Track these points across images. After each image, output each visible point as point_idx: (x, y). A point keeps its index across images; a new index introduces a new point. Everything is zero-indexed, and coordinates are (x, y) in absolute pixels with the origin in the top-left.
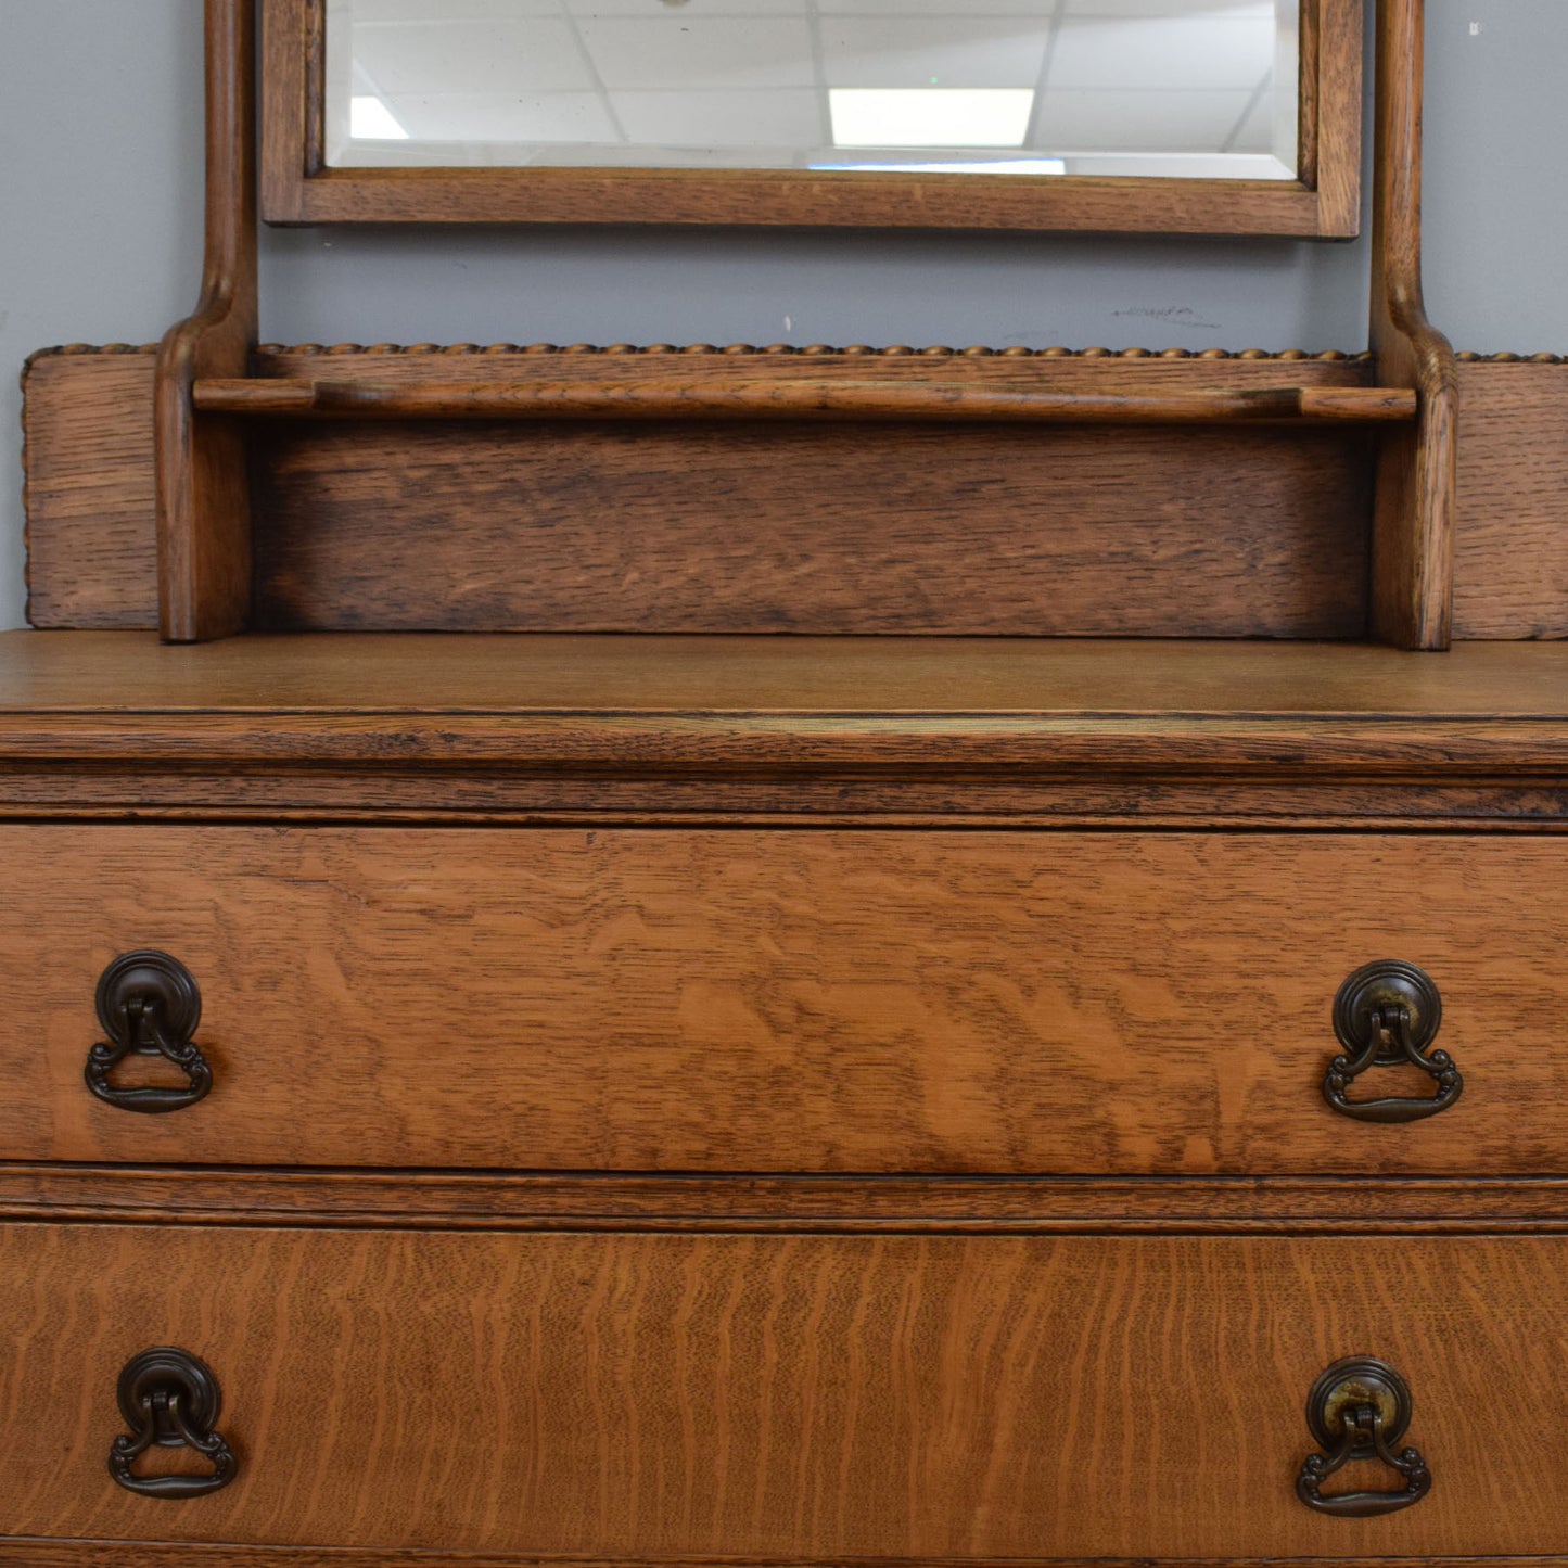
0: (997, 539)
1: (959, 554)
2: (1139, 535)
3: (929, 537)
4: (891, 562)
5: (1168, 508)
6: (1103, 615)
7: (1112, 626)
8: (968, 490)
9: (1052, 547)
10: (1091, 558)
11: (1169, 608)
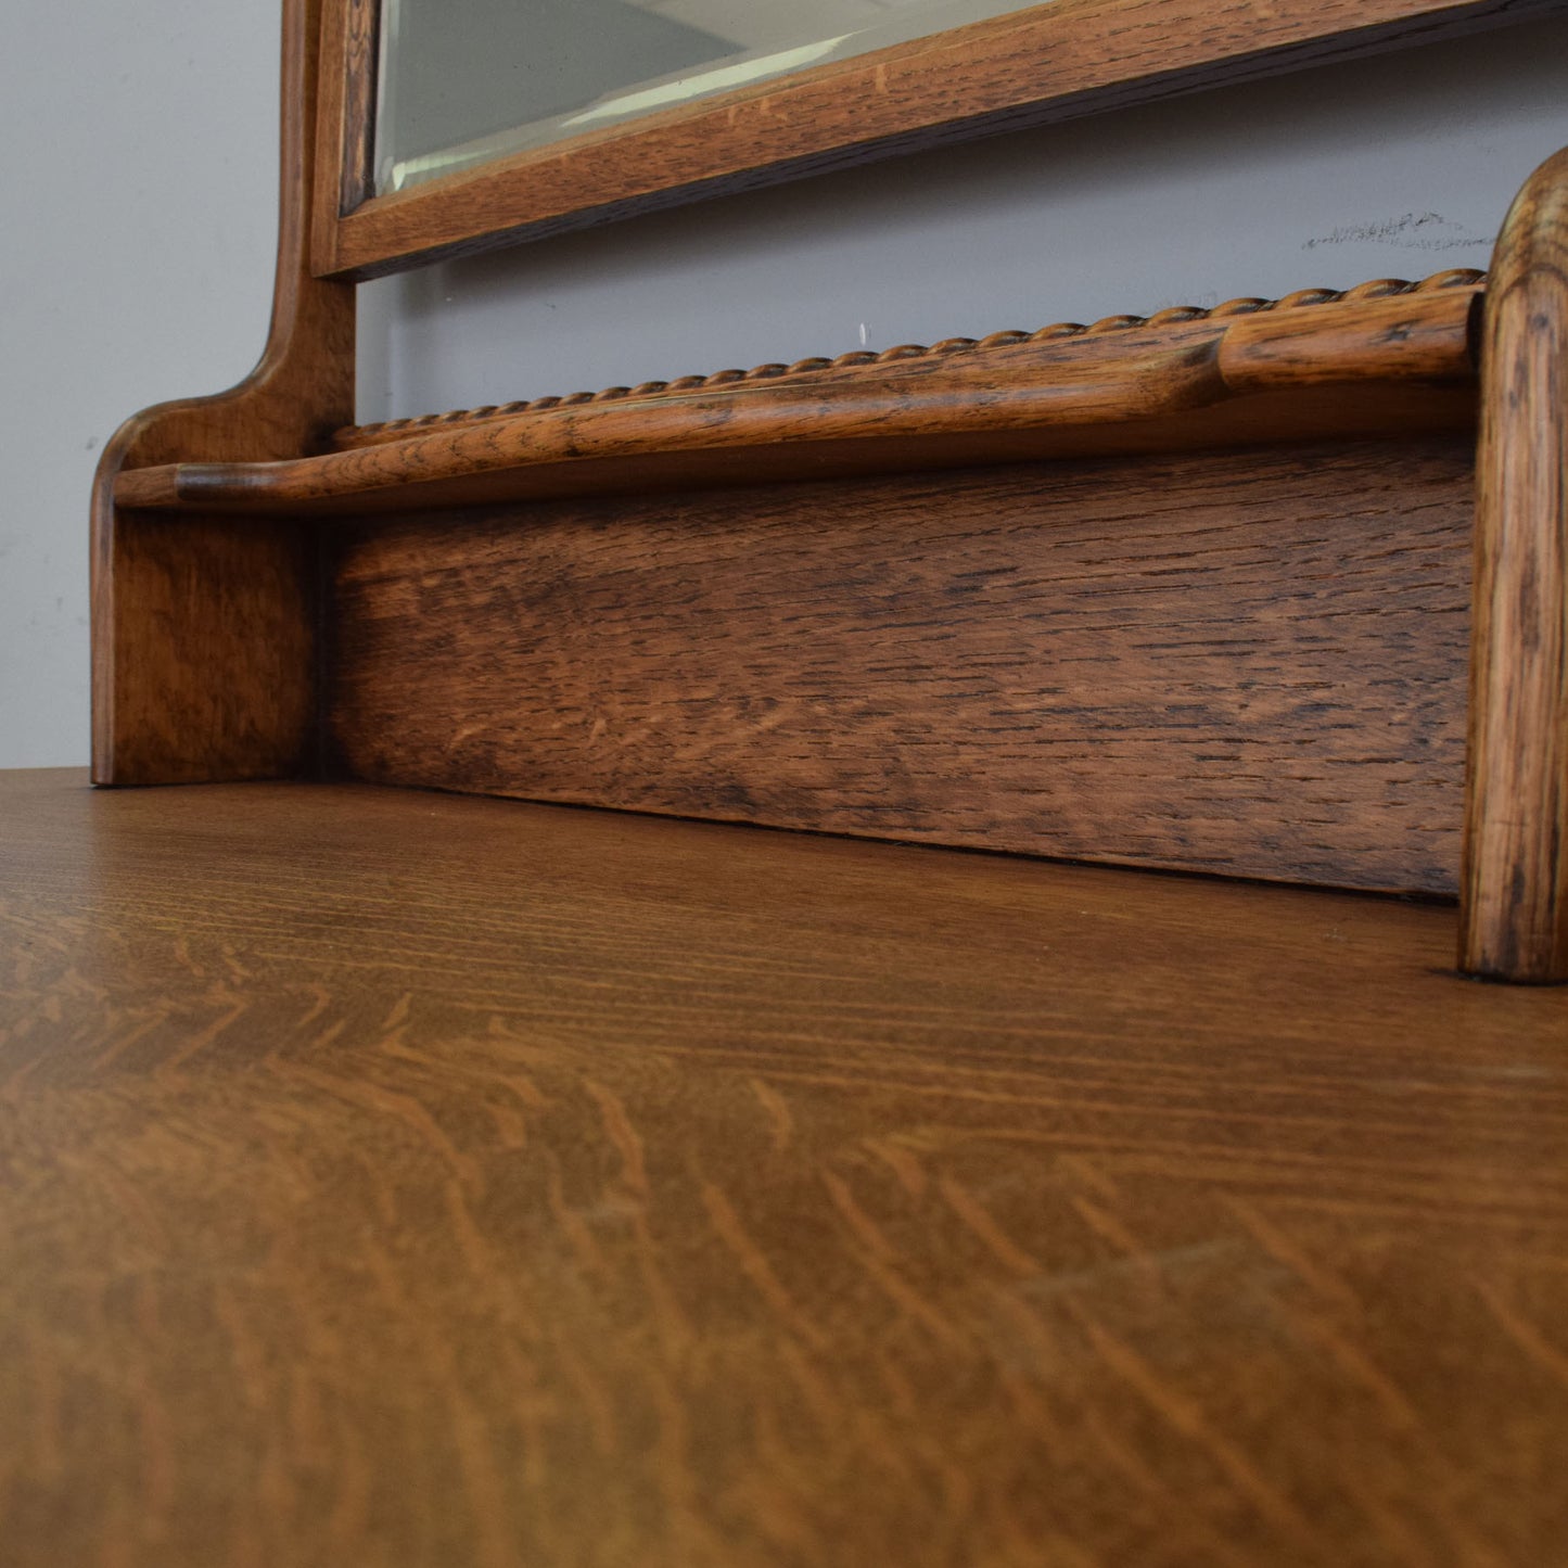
0: (1005, 677)
1: (951, 701)
2: (1218, 671)
3: (915, 671)
4: (866, 713)
5: (1268, 616)
6: (1154, 827)
7: (1168, 851)
8: (964, 589)
9: (1080, 692)
10: (1140, 716)
11: (1264, 820)
